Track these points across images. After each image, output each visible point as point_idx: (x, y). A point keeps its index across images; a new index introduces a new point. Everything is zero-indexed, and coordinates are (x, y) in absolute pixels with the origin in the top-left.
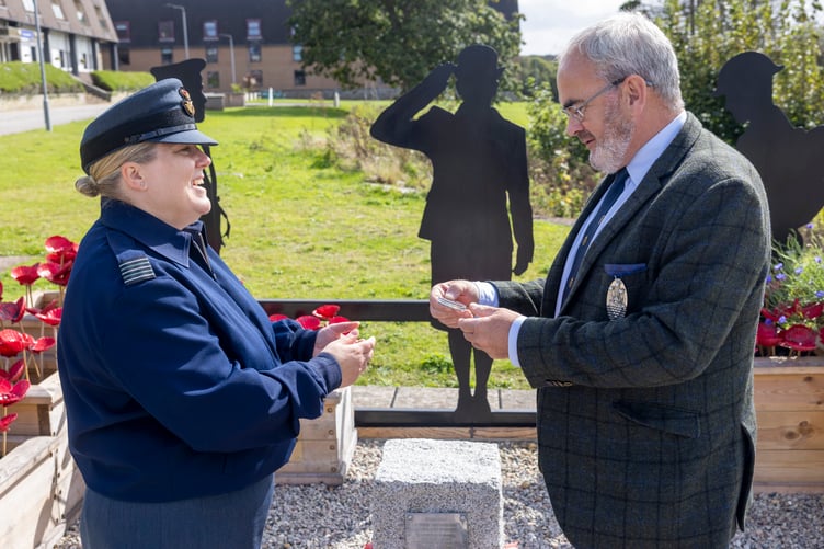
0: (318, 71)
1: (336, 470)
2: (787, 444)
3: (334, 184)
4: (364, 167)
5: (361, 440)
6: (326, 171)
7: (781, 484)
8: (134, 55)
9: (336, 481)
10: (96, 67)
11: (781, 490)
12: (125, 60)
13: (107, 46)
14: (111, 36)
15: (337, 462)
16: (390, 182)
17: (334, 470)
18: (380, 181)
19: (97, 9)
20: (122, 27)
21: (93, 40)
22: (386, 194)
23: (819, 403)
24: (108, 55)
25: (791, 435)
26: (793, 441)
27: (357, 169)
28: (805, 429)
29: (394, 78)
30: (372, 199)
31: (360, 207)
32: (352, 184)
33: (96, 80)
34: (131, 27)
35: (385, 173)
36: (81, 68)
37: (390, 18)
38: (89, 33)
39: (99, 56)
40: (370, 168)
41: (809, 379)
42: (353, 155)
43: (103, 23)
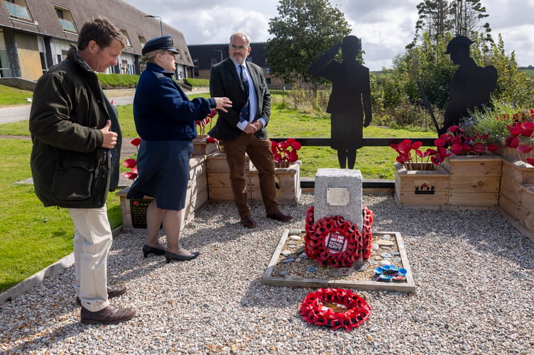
0: (277, 76)
1: (294, 199)
2: (473, 190)
3: (287, 114)
4: (298, 108)
5: (303, 192)
6: (283, 110)
7: (470, 206)
8: (201, 72)
9: (294, 204)
10: (185, 77)
11: (470, 209)
12: (197, 75)
13: (190, 68)
14: (191, 64)
15: (295, 197)
16: (309, 113)
17: (294, 200)
18: (305, 112)
19: (186, 53)
20: (196, 61)
21: (184, 66)
22: (308, 117)
23: (487, 173)
24: (190, 72)
25: (475, 187)
26: (476, 189)
27: (296, 109)
28: (481, 184)
29: (308, 79)
30: (303, 119)
31: (298, 122)
32: (294, 114)
33: (186, 82)
34: (199, 61)
35: (307, 109)
36: (179, 77)
37: (307, 53)
38: (183, 63)
39: (187, 72)
40: (300, 108)
41: (482, 164)
42: (294, 104)
43: (188, 59)
